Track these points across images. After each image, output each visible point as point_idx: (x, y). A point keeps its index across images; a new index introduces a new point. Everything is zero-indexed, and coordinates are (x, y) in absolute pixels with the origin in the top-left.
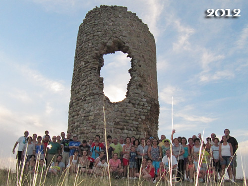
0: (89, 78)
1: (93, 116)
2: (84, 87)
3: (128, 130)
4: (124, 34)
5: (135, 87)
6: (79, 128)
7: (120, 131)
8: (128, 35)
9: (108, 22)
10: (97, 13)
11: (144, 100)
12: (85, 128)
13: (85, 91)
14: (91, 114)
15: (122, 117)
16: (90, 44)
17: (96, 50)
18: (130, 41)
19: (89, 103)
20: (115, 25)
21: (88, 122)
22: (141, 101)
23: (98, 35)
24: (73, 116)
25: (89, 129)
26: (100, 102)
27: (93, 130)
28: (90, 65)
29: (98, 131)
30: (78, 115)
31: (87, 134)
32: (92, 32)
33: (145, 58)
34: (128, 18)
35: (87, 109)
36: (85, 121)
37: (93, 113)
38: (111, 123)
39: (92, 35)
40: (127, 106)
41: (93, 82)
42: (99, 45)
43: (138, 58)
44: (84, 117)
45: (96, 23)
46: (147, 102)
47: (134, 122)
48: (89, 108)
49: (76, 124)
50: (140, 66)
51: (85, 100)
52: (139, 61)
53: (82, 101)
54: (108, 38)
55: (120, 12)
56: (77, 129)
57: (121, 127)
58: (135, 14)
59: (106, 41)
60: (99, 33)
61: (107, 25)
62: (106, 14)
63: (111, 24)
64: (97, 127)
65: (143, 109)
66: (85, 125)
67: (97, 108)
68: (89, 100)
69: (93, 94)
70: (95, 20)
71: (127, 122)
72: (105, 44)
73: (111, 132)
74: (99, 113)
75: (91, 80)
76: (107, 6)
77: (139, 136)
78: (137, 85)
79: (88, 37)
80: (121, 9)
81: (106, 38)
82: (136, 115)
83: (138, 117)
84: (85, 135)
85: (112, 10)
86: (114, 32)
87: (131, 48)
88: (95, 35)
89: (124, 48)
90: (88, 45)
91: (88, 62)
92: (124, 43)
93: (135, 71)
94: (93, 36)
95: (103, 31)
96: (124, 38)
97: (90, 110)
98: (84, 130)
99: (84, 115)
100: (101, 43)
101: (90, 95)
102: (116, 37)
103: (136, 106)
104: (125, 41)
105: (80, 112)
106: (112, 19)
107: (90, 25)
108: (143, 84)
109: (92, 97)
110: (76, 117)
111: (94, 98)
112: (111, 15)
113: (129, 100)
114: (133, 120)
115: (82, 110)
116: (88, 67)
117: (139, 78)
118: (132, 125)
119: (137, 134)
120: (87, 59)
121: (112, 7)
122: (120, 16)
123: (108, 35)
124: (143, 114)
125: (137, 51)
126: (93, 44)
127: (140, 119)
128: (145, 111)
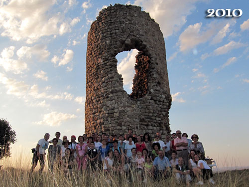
0: (110, 76)
1: (118, 113)
2: (104, 84)
3: (153, 126)
4: (141, 33)
5: (155, 84)
6: (103, 126)
7: (145, 127)
8: (144, 34)
9: (124, 20)
10: (112, 11)
11: (164, 96)
12: (111, 125)
13: (106, 88)
14: (115, 111)
15: (146, 114)
16: (107, 42)
17: (115, 48)
18: (147, 40)
19: (112, 100)
20: (131, 24)
21: (113, 119)
22: (161, 98)
23: (116, 33)
24: (94, 113)
25: (114, 126)
26: (124, 99)
27: (119, 127)
28: (110, 63)
29: (124, 128)
30: (100, 112)
31: (112, 131)
32: (108, 30)
33: (160, 56)
34: (143, 17)
35: (110, 106)
36: (109, 118)
37: (117, 110)
38: (137, 120)
39: (109, 33)
40: (150, 103)
41: (114, 79)
42: (117, 43)
43: (155, 56)
44: (108, 114)
45: (112, 21)
46: (166, 98)
47: (157, 119)
48: (113, 105)
49: (98, 121)
50: (157, 64)
51: (108, 97)
52: (156, 59)
53: (104, 98)
54: (126, 36)
55: (135, 11)
56: (101, 126)
57: (146, 123)
58: (149, 14)
59: (124, 39)
60: (117, 31)
61: (124, 23)
62: (121, 13)
63: (128, 22)
64: (123, 124)
65: (163, 105)
66: (109, 122)
67: (122, 105)
68: (112, 97)
69: (116, 92)
70: (111, 18)
71: (151, 119)
72: (123, 42)
73: (137, 128)
74: (124, 110)
75: (112, 78)
76: (122, 6)
77: (162, 131)
78: (156, 82)
79: (105, 34)
80: (135, 8)
81: (124, 36)
82: (158, 111)
83: (160, 113)
84: (111, 132)
85: (127, 9)
86: (131, 30)
87: (148, 46)
88: (113, 33)
89: (141, 47)
90: (106, 43)
91: (108, 60)
92: (142, 42)
93: (153, 69)
94: (111, 34)
95: (120, 29)
96: (141, 36)
97: (114, 107)
98: (109, 127)
99: (108, 112)
100: (120, 41)
101: (112, 92)
102: (134, 36)
103: (158, 102)
104: (142, 40)
105: (103, 109)
106: (128, 18)
107: (106, 22)
108: (161, 81)
109: (115, 94)
110: (97, 114)
111: (117, 96)
112: (126, 14)
113: (151, 97)
114: (155, 116)
115: (105, 107)
116: (108, 64)
117: (158, 75)
118: (155, 121)
119: (160, 130)
120: (105, 56)
121: (127, 6)
122: (135, 15)
123: (125, 33)
124: (164, 109)
125: (153, 49)
126: (111, 42)
127: (161, 115)
128: (165, 107)
